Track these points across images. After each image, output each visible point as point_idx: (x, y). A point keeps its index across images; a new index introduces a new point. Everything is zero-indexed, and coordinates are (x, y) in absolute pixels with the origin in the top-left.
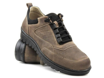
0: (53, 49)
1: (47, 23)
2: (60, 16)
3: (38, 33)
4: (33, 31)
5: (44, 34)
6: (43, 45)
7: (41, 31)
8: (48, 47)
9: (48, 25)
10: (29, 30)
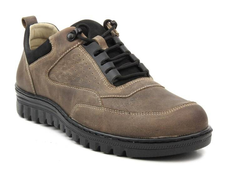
0: (98, 100)
1: (75, 41)
2: (109, 26)
3: (57, 77)
4: (44, 77)
5: (71, 73)
6: (72, 101)
7: (64, 69)
8: (87, 100)
9: (78, 46)
10: (34, 78)
